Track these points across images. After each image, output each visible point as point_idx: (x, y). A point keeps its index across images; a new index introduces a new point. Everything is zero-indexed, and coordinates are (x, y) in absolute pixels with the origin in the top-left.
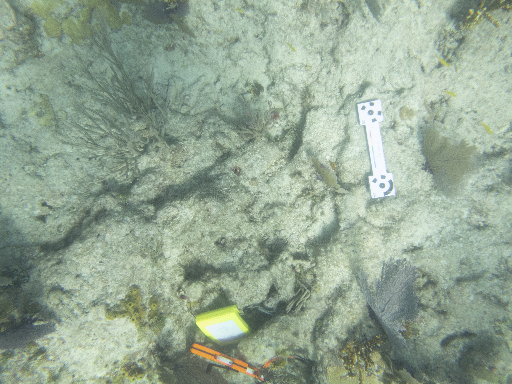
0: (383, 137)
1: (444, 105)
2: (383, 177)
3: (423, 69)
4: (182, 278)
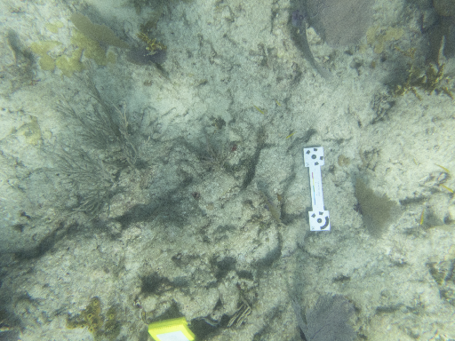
0: (323, 179)
1: (376, 155)
2: (321, 213)
3: (360, 124)
4: (139, 290)
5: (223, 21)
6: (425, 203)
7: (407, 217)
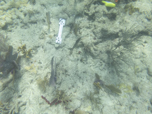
0: (58, 33)
1: (40, 37)
2: (61, 24)
3: (43, 47)
4: (117, 16)
5: (75, 87)
6: (30, 21)
7: (37, 17)
